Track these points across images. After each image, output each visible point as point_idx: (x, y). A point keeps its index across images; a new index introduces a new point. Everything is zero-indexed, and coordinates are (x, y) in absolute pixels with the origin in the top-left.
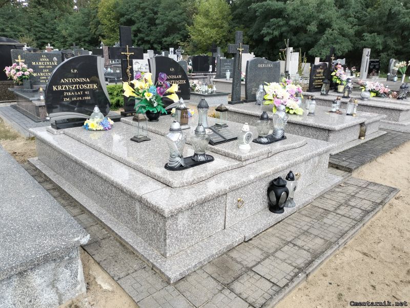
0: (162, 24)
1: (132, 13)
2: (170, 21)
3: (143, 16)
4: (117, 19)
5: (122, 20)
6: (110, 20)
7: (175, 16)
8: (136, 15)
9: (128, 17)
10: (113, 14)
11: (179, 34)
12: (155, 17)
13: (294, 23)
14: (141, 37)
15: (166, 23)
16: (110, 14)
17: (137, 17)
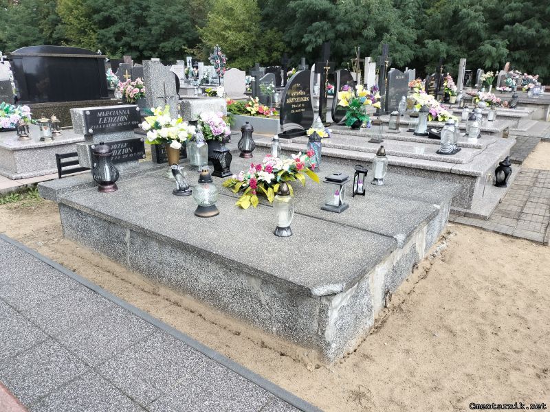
0: (157, 24)
1: (111, 8)
2: (169, 20)
3: (127, 14)
4: (88, 16)
5: (96, 17)
6: (77, 18)
7: (175, 14)
8: (117, 12)
9: (106, 14)
10: (83, 9)
11: (180, 37)
12: (144, 14)
13: (342, 28)
14: (126, 42)
15: (163, 23)
16: (77, 9)
17: (119, 14)
